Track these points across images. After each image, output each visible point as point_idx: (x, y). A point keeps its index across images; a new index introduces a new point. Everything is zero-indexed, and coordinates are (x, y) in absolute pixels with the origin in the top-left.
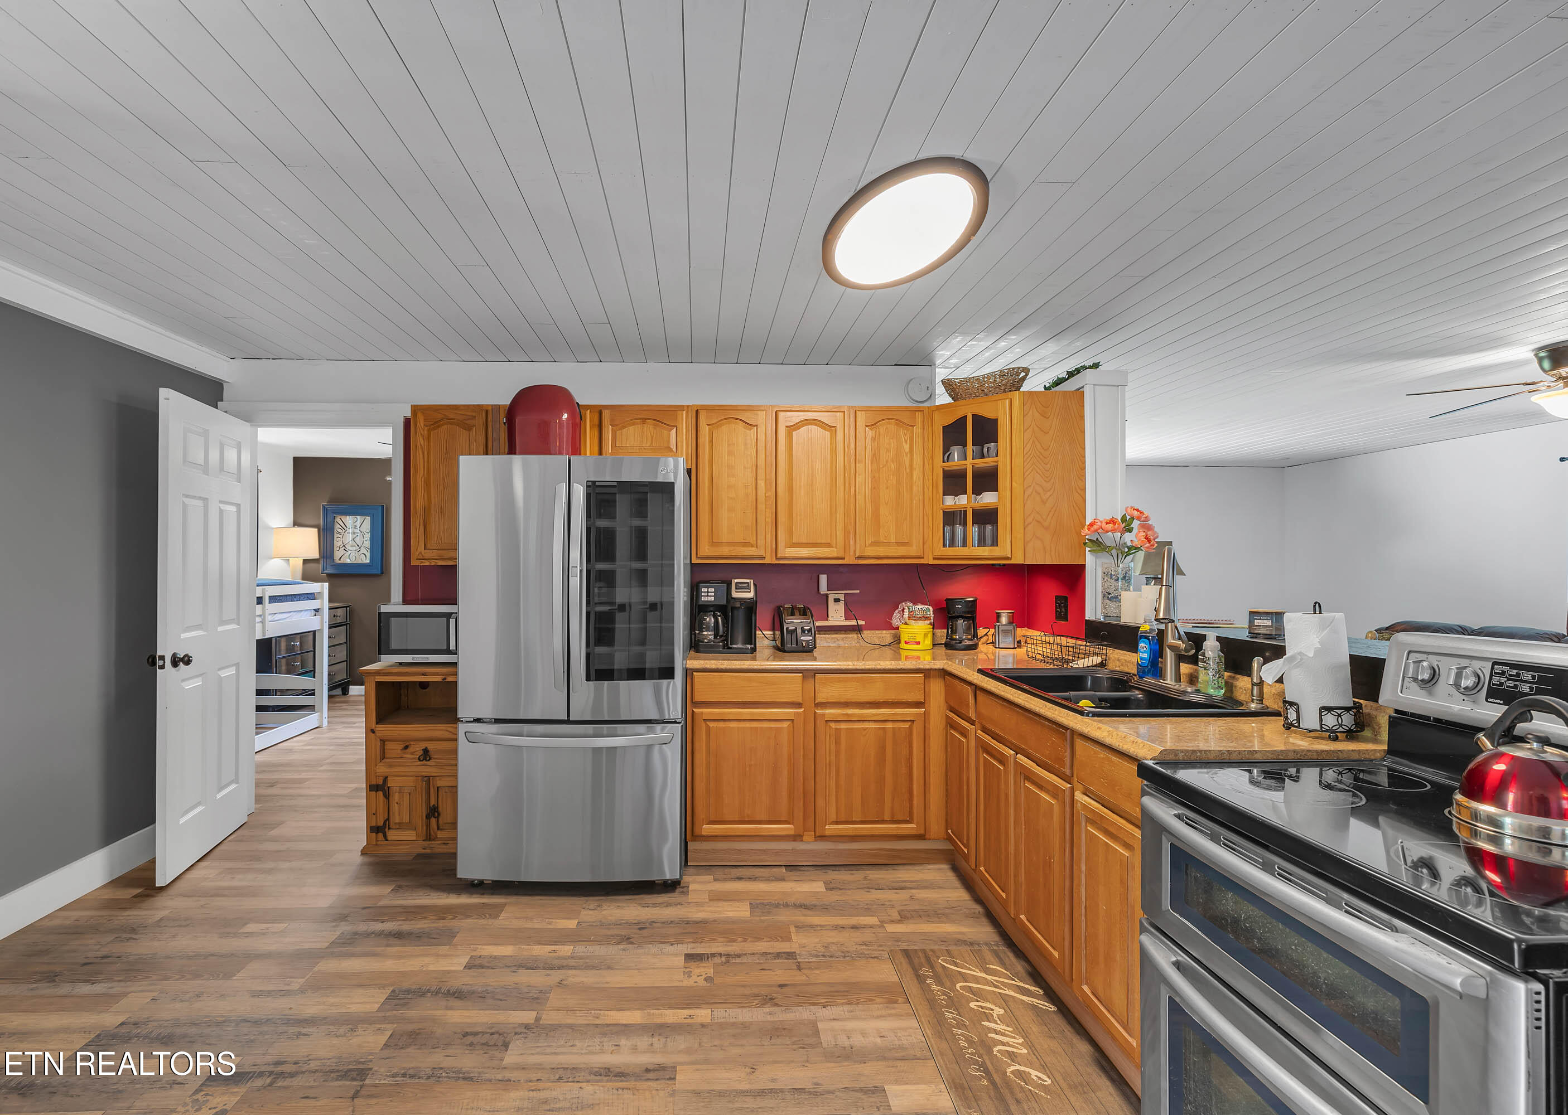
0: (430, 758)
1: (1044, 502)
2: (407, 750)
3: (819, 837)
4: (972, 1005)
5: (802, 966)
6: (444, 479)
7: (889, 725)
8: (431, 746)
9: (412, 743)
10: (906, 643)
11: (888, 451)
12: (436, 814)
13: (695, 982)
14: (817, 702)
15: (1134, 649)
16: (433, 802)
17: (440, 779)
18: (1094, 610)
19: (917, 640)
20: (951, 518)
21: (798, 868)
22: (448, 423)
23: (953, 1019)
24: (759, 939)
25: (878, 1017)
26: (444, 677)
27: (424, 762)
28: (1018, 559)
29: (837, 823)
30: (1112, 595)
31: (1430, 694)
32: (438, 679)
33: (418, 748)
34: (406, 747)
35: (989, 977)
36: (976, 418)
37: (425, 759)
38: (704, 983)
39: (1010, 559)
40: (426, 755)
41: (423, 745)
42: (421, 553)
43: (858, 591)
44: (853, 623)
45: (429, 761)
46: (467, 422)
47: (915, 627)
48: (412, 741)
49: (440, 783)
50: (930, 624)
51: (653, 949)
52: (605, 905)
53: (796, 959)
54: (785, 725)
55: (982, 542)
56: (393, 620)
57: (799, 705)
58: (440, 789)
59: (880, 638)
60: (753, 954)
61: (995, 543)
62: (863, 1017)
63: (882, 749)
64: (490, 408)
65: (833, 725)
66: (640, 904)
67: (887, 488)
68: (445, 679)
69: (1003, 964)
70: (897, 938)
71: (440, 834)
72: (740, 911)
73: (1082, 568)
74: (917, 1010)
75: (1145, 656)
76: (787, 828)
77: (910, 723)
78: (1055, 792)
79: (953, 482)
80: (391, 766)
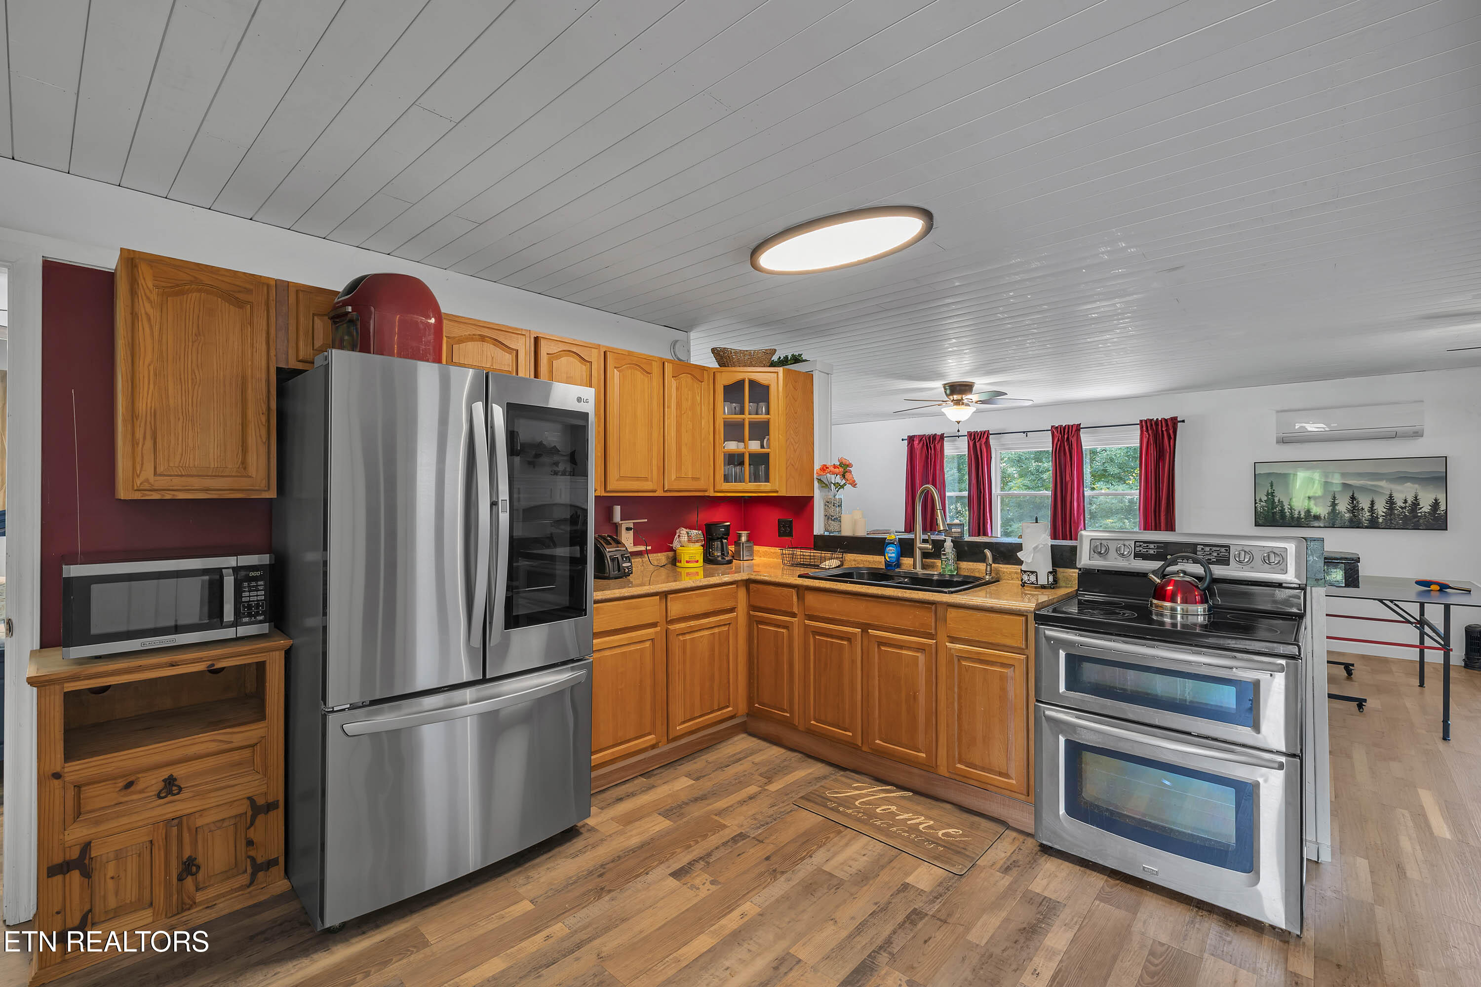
0: (180, 789)
1: (795, 451)
2: (132, 789)
3: (672, 739)
4: (878, 810)
5: (760, 838)
6: (193, 371)
7: (716, 630)
8: (178, 771)
9: (140, 775)
10: (687, 562)
11: (687, 400)
12: (194, 869)
13: (708, 890)
14: (669, 619)
15: (882, 553)
16: (187, 853)
17: (201, 816)
18: (819, 529)
19: (697, 559)
20: (734, 459)
21: (651, 773)
22: (199, 291)
23: (882, 823)
24: (705, 837)
25: (847, 845)
26: (210, 663)
27: (170, 798)
28: (783, 493)
29: (684, 722)
30: (835, 517)
31: (1105, 559)
32: (201, 667)
33: (154, 781)
34: (129, 785)
35: (863, 792)
36: (752, 383)
37: (170, 793)
38: (714, 888)
39: (777, 492)
40: (171, 786)
41: (165, 773)
42: (147, 480)
43: (646, 520)
44: (642, 548)
45: (178, 793)
46: (237, 295)
47: (692, 549)
48: (139, 773)
49: (200, 822)
50: (702, 546)
51: (638, 884)
52: (533, 873)
53: (749, 837)
54: (648, 644)
55: (756, 478)
56: (95, 588)
57: (654, 625)
58: (198, 829)
59: (657, 560)
60: (717, 848)
61: (767, 480)
62: (839, 849)
63: (712, 650)
64: (273, 283)
65: (681, 638)
66: (566, 857)
67: (687, 432)
68: (213, 665)
69: (858, 781)
70: (784, 792)
71: (200, 897)
72: (658, 825)
73: (811, 499)
74: (860, 829)
75: (893, 555)
76: (650, 739)
77: (728, 626)
78: (921, 649)
79: (733, 431)
80: (97, 822)
